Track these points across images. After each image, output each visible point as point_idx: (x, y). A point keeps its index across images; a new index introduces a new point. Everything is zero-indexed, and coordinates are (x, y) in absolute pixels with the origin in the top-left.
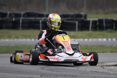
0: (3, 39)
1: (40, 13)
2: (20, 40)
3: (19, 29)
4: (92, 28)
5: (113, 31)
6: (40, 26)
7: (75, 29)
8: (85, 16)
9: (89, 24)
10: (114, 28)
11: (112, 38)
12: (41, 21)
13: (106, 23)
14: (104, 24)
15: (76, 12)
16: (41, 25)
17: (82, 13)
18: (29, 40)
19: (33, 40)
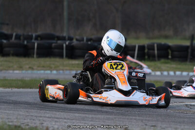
0: (11, 70)
2: (35, 72)
3: (33, 57)
5: (169, 61)
10: (170, 57)
11: (168, 71)
13: (158, 50)
14: (156, 52)
16: (64, 51)
18: (49, 72)
19: (55, 72)
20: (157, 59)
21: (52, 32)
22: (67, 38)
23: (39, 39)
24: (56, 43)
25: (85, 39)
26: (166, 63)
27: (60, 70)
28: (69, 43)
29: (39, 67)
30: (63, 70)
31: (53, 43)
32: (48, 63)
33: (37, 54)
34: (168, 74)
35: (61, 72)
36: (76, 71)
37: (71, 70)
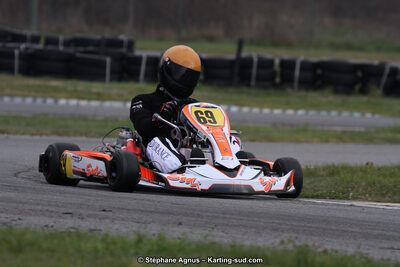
1: (17, 31)
4: (146, 75)
6: (14, 64)
7: (104, 75)
8: (131, 45)
9: (140, 64)
12: (16, 52)
15: (108, 34)
16: (17, 62)
17: (123, 37)
27: (4, 95)
28: (25, 49)
30: (10, 95)
36: (35, 98)
37: (24, 97)
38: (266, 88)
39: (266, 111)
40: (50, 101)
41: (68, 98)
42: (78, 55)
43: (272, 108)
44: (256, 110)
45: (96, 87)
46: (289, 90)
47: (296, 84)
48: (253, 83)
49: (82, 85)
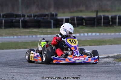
2: (4, 37)
3: (2, 28)
5: (84, 27)
10: (84, 24)
11: (84, 33)
12: (20, 21)
13: (77, 20)
14: (76, 22)
16: (21, 24)
18: (12, 37)
19: (15, 37)
20: (76, 26)
21: (12, 12)
22: (21, 15)
23: (5, 16)
24: (16, 19)
25: (33, 15)
26: (82, 28)
27: (19, 35)
28: (23, 19)
29: (6, 34)
30: (20, 35)
31: (13, 19)
32: (11, 32)
33: (4, 26)
34: (84, 35)
35: (19, 37)
36: (29, 36)
37: (25, 35)
38: (107, 26)
39: (109, 34)
40: (34, 36)
41: (40, 35)
42: (42, 20)
43: (111, 33)
44: (105, 34)
45: (49, 30)
46: (115, 26)
47: (117, 24)
48: (102, 25)
49: (44, 30)
